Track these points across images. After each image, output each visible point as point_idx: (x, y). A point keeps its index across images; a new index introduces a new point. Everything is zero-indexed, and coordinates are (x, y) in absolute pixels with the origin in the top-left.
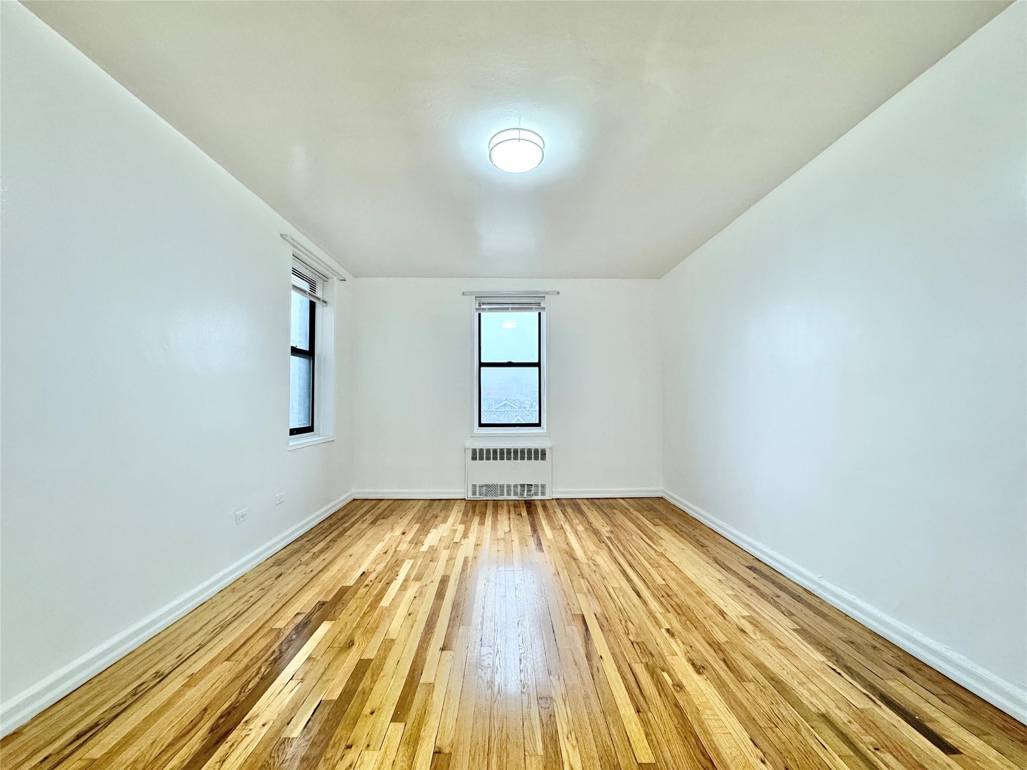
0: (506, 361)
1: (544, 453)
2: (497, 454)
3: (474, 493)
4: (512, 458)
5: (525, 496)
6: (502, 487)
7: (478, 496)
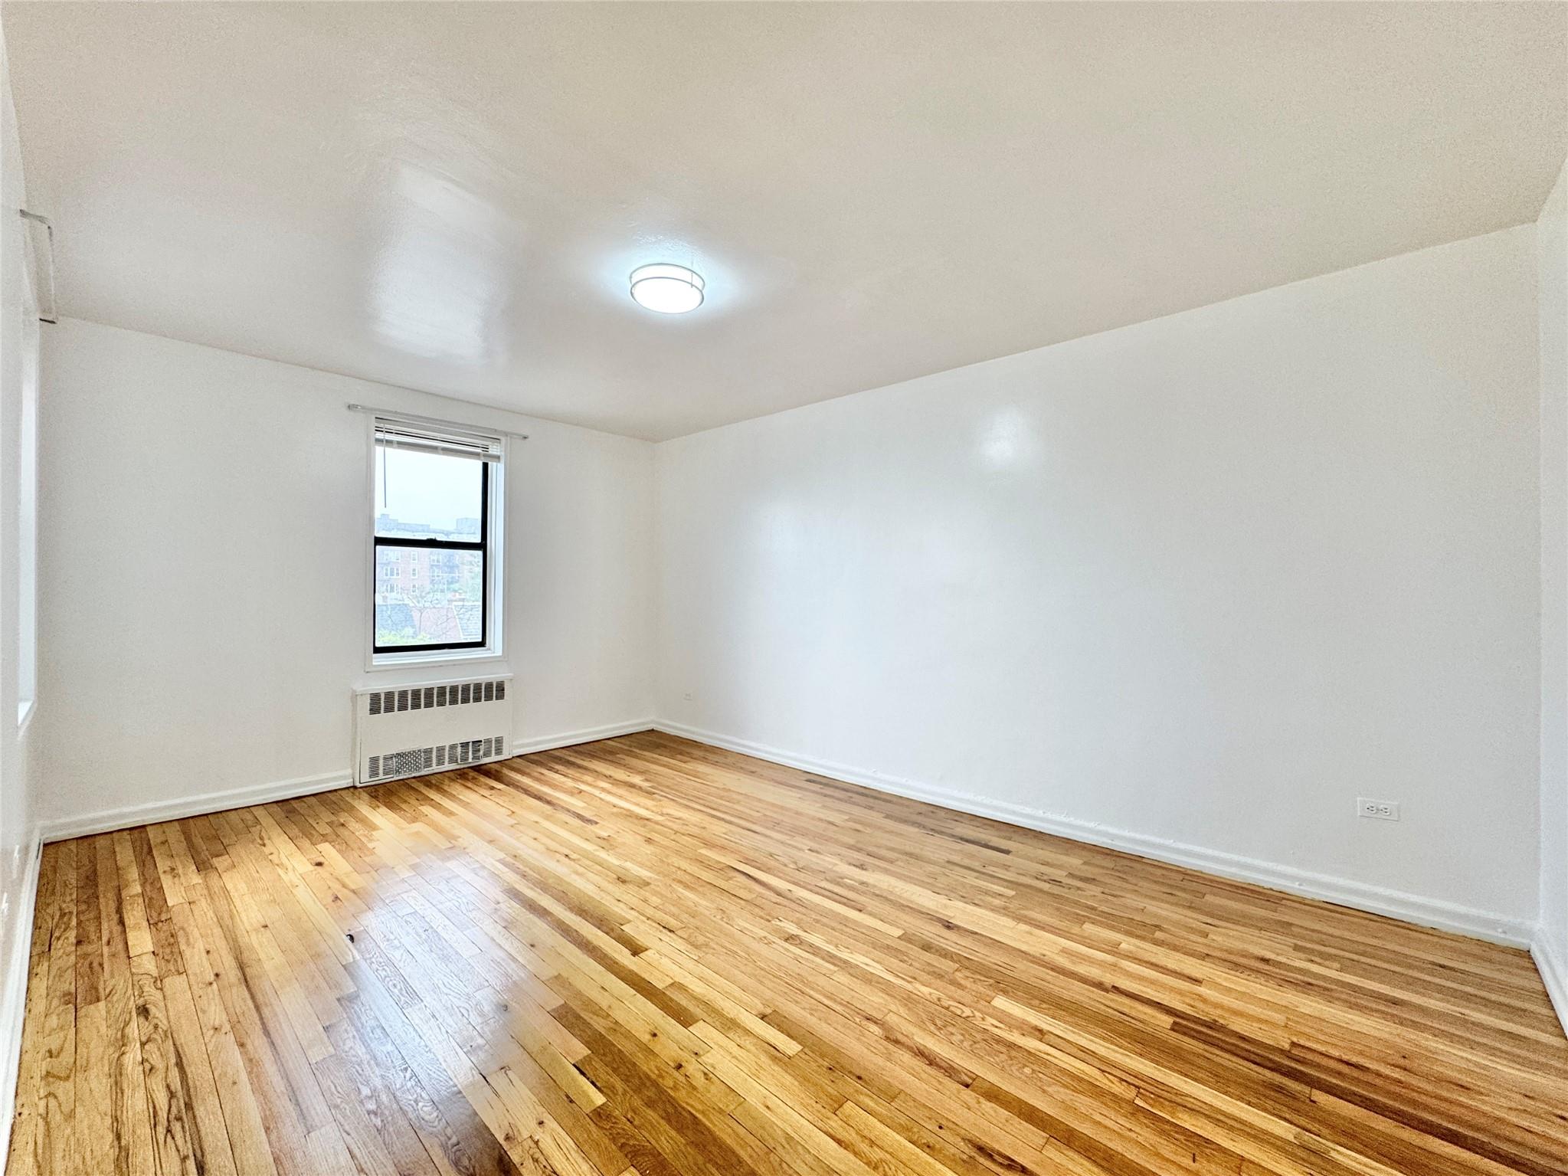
0: (424, 537)
1: (501, 688)
2: (419, 699)
3: (374, 772)
4: (448, 703)
5: (470, 760)
6: (428, 751)
7: (381, 776)
